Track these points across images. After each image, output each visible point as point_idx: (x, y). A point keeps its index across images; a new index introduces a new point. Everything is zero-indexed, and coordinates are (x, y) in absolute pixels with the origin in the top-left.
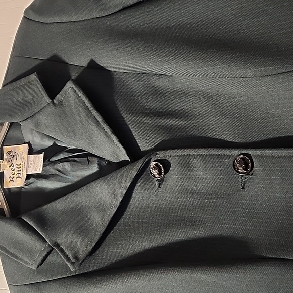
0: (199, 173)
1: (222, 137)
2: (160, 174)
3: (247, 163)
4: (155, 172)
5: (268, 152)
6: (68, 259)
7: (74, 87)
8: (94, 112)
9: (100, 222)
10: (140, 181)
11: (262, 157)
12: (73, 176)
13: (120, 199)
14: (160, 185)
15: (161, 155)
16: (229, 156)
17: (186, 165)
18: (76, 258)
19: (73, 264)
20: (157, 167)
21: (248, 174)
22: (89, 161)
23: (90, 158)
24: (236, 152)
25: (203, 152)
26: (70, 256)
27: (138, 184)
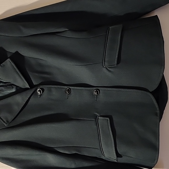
0: (54, 93)
1: (62, 82)
2: (40, 93)
3: (69, 91)
4: (39, 93)
5: (76, 88)
6: (4, 122)
7: (10, 61)
8: (17, 70)
9: (17, 109)
10: (33, 95)
11: (74, 89)
12: (6, 92)
13: (26, 101)
14: (40, 97)
15: (41, 87)
16: (64, 88)
17: (50, 90)
18: (8, 121)
19: (6, 123)
20: (40, 91)
21: (69, 94)
22: (12, 87)
23: (13, 86)
24: (66, 87)
25: (56, 86)
26: (5, 121)
27: (32, 96)
